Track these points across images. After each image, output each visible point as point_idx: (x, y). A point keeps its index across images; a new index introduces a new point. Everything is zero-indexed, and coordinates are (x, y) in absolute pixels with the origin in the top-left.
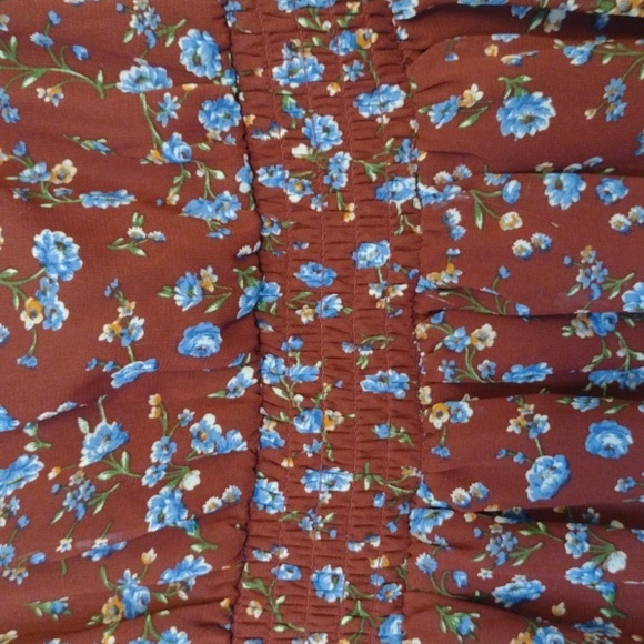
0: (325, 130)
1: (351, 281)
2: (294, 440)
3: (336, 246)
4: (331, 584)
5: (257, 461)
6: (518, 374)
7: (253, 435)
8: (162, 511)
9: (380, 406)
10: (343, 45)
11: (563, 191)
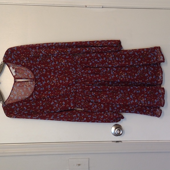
0: (80, 72)
1: (81, 80)
2: (79, 88)
3: (80, 78)
4: (81, 95)
5: (77, 89)
6: (90, 85)
7: (76, 88)
8: (72, 91)
9: (83, 86)
10: (81, 68)
11: (92, 75)
